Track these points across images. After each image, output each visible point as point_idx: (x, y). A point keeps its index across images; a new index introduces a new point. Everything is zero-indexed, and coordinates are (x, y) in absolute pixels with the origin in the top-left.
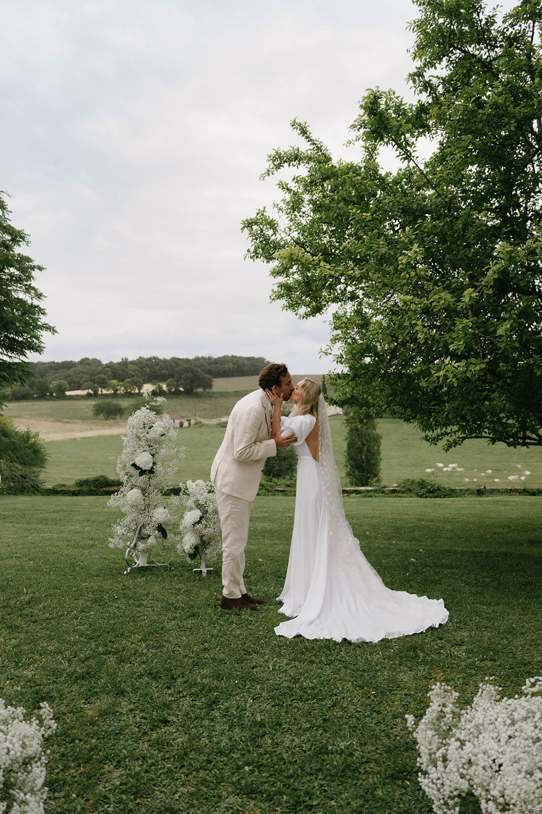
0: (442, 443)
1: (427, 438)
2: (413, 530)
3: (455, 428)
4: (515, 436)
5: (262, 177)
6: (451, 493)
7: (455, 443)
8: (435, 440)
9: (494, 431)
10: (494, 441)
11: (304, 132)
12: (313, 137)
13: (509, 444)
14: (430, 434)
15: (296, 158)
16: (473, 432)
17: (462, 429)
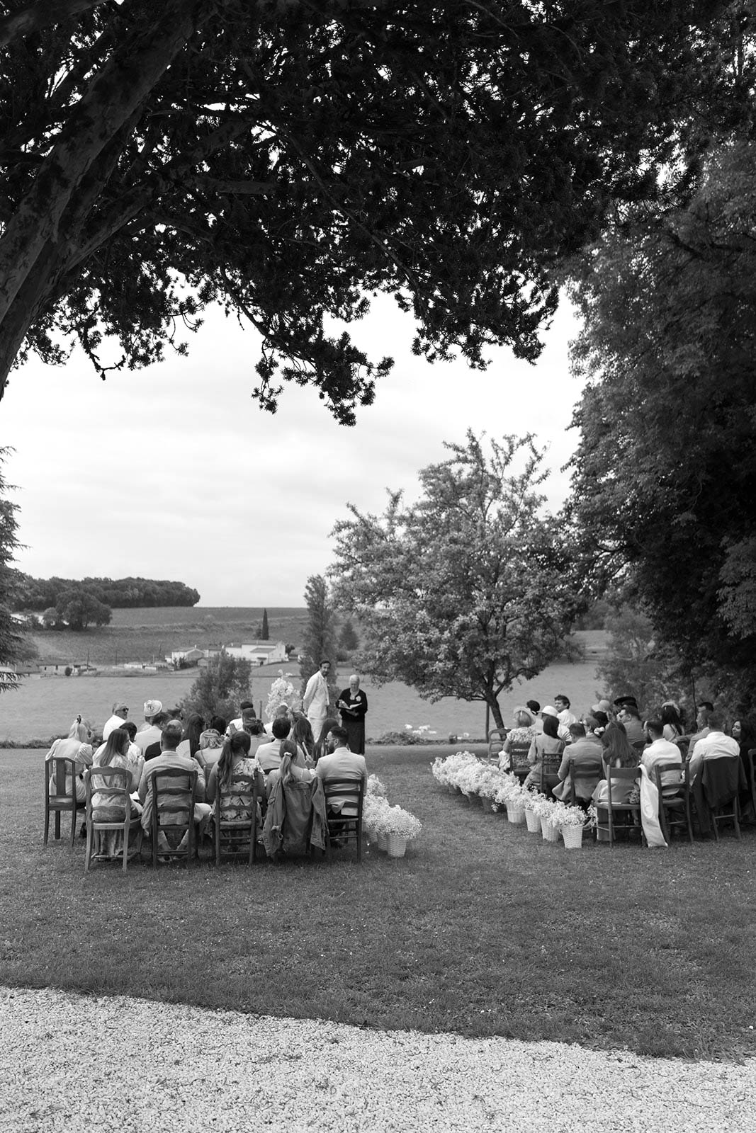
0: (430, 699)
1: (421, 696)
2: (409, 755)
3: (437, 690)
4: (470, 695)
5: (329, 536)
6: (430, 742)
7: (437, 699)
8: (426, 697)
9: (459, 692)
10: (459, 698)
11: (353, 509)
12: (359, 512)
13: (467, 700)
14: (422, 693)
15: (348, 525)
16: (448, 693)
17: (441, 690)
